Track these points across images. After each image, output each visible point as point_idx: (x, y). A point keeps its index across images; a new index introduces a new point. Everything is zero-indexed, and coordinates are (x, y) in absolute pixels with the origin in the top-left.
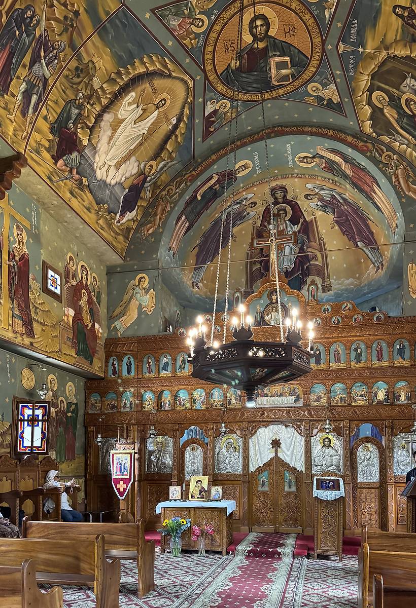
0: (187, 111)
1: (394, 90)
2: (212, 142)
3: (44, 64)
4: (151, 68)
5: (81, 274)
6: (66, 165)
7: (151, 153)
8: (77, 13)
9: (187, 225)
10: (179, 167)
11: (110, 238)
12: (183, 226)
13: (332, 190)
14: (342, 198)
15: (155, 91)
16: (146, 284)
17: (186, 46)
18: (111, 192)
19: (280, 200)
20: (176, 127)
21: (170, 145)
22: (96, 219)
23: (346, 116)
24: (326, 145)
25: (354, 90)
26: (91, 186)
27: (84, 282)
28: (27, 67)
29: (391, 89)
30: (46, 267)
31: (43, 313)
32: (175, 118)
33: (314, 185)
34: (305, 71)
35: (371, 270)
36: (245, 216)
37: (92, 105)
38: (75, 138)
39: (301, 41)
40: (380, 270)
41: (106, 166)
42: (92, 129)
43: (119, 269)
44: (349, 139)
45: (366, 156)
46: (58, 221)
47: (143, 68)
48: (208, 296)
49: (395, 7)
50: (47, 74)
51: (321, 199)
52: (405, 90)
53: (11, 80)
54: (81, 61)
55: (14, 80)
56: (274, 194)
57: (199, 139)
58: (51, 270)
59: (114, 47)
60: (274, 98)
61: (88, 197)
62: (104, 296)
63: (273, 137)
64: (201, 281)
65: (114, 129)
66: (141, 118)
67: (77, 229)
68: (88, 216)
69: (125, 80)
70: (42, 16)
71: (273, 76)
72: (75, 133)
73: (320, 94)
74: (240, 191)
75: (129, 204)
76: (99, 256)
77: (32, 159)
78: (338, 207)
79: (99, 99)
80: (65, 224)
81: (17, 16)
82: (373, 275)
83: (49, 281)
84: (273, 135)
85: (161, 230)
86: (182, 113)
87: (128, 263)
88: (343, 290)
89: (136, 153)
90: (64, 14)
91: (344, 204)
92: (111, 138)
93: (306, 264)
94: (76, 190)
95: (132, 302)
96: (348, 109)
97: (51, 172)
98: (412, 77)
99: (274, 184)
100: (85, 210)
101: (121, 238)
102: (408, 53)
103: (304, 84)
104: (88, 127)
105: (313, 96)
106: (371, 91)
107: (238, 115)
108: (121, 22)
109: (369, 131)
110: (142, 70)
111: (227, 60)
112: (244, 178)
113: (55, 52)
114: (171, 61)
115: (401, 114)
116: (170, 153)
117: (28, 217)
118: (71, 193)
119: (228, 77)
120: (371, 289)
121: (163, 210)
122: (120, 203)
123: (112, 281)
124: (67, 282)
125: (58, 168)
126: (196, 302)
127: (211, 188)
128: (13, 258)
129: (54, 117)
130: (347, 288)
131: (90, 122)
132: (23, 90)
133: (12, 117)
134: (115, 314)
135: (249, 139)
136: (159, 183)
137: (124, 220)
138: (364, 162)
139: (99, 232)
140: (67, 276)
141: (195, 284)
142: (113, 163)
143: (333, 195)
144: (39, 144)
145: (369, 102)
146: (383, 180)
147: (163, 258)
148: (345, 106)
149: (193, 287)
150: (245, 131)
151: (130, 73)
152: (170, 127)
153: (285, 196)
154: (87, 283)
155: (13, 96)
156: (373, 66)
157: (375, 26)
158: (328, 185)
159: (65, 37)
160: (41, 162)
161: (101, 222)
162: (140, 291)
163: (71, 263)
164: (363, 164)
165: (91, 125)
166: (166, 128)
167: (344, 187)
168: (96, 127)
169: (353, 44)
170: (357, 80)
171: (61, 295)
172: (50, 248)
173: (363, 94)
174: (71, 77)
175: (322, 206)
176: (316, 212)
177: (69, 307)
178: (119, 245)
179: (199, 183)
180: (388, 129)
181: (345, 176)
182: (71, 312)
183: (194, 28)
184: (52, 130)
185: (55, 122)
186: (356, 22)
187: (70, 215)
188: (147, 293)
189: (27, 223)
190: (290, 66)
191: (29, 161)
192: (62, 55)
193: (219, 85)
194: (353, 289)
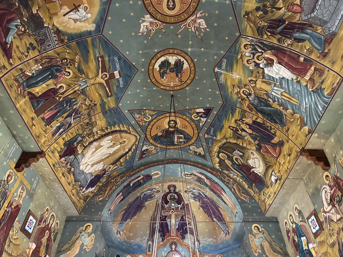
0: (134, 147)
1: (230, 154)
2: (143, 161)
3: (73, 118)
4: (122, 129)
5: (50, 220)
6: (65, 161)
7: (112, 162)
8: (95, 105)
9: (122, 198)
10: (124, 170)
11: (76, 200)
12: (119, 198)
13: (199, 190)
14: (205, 195)
15: (121, 137)
16: (90, 230)
17: (140, 125)
18: (85, 177)
19: (172, 191)
20: (127, 153)
21: (122, 160)
22: (72, 189)
23: (207, 160)
24: (198, 170)
25: (211, 151)
26: (75, 172)
27: (50, 226)
28: (64, 118)
29: (228, 153)
30: (29, 213)
31: (14, 246)
32: (128, 149)
33: (190, 187)
34: (190, 141)
35: (223, 235)
36: (153, 197)
37: (89, 138)
38: (75, 149)
39: (189, 131)
40: (228, 235)
41: (87, 164)
42: (85, 147)
43: (74, 219)
44: (209, 169)
45: (218, 178)
46: (48, 187)
47: (118, 128)
48: (125, 240)
49: (229, 127)
50: (72, 122)
51: (193, 194)
52: (235, 154)
53: (53, 121)
54: (91, 121)
55: (55, 121)
56: (169, 188)
57: (137, 159)
58: (32, 216)
59: (108, 119)
60: (175, 149)
61: (71, 178)
62: (59, 236)
63: (172, 164)
64: (123, 231)
65: (97, 149)
66: (111, 147)
67: (58, 193)
68: (68, 187)
69: (109, 131)
70: (79, 102)
71: (175, 141)
72: (76, 147)
73: (196, 150)
74: (153, 184)
75: (92, 184)
76: (65, 210)
77: (48, 155)
78: (202, 199)
79: (94, 136)
80: (52, 190)
81: (68, 100)
82: (224, 238)
83: (28, 223)
84: (172, 163)
85: (107, 199)
86: (132, 148)
87: (82, 216)
88: (207, 245)
89: (104, 161)
90: (90, 104)
91: (205, 198)
92: (93, 152)
93: (185, 226)
94: (67, 173)
95: (78, 241)
96: (208, 157)
97: (56, 162)
98: (238, 150)
99: (170, 184)
100: (67, 184)
101: (82, 201)
102: (236, 142)
103: (189, 146)
104: (84, 146)
105: (192, 151)
106: (219, 153)
107: (157, 152)
108: (114, 111)
109: (218, 167)
110: (118, 129)
111: (156, 132)
112: (155, 179)
113: (80, 115)
114: (132, 128)
115: (233, 164)
116: (121, 163)
117: (31, 184)
118: (63, 174)
119: (156, 138)
120: (224, 246)
121: (111, 189)
122: (87, 183)
123: (68, 226)
124: (39, 225)
125: (60, 162)
126: (117, 244)
127: (138, 181)
128: (11, 206)
129: (68, 139)
130: (209, 244)
131: (86, 144)
132: (58, 126)
133: (46, 136)
134: (63, 249)
135: (161, 163)
136: (111, 175)
137: (87, 192)
138: (217, 180)
139: (71, 196)
140: (40, 221)
141: (118, 232)
142: (90, 164)
143: (199, 193)
144: (55, 149)
145: (218, 157)
146: (227, 190)
147: (104, 215)
148: (206, 156)
149: (117, 234)
150: (159, 159)
151: (112, 129)
152: (124, 152)
153: (175, 190)
154: (51, 226)
155: (51, 127)
156: (220, 144)
157: (221, 131)
158: (197, 188)
159: (87, 111)
160: (53, 157)
161: (74, 191)
162: (85, 234)
163: (46, 213)
164: (216, 181)
165: (85, 145)
166: (122, 152)
167: (206, 190)
168: (88, 147)
169: (211, 135)
170: (213, 148)
171: (32, 234)
172: (37, 202)
173: (215, 153)
174: (83, 125)
175: (193, 197)
176: (190, 200)
177: (33, 242)
178: (80, 204)
179: (133, 178)
180: (227, 168)
181: (207, 185)
182: (34, 246)
183: (144, 119)
184: (65, 144)
185: (68, 141)
186: (213, 129)
187: (57, 185)
188: (89, 236)
189: (29, 187)
190: (183, 138)
191: (47, 156)
192: (82, 117)
193: (151, 140)
194: (213, 245)
